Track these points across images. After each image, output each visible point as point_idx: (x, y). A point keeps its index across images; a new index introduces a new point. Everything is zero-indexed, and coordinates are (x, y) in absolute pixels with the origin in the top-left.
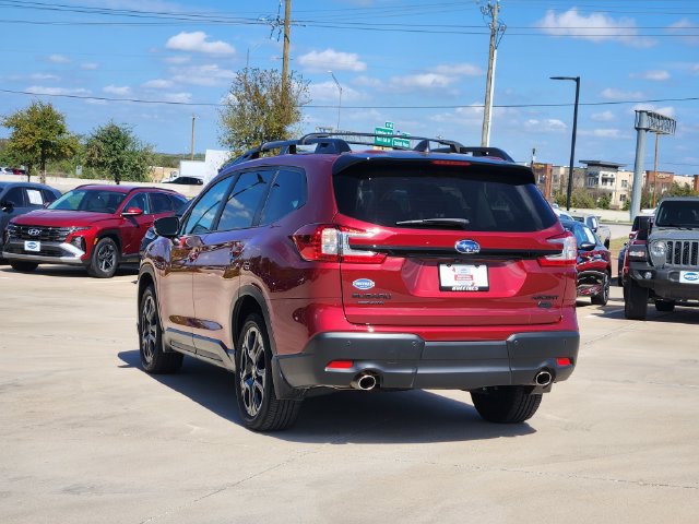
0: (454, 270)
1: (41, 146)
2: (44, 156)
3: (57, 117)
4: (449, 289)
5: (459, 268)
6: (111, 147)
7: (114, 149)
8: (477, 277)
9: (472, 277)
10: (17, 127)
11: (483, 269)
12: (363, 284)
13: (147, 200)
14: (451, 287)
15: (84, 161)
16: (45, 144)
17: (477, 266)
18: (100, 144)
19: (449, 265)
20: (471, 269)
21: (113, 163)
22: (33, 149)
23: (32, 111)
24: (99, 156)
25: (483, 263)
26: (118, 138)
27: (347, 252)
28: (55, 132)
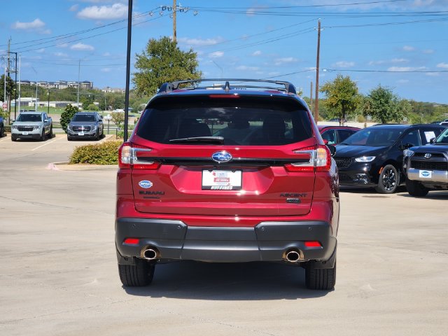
0: (214, 174)
1: (342, 103)
2: (344, 110)
3: (352, 85)
4: (208, 188)
5: (218, 173)
6: (379, 102)
7: (381, 103)
8: (233, 179)
9: (229, 179)
10: (327, 91)
11: (238, 173)
12: (146, 184)
13: (335, 134)
14: (211, 187)
15: (361, 112)
16: (344, 102)
17: (234, 171)
18: (371, 100)
19: (210, 171)
20: (229, 174)
21: (380, 112)
22: (337, 105)
23: (337, 82)
24: (371, 108)
25: (238, 170)
26: (383, 96)
27: (136, 162)
28: (350, 94)
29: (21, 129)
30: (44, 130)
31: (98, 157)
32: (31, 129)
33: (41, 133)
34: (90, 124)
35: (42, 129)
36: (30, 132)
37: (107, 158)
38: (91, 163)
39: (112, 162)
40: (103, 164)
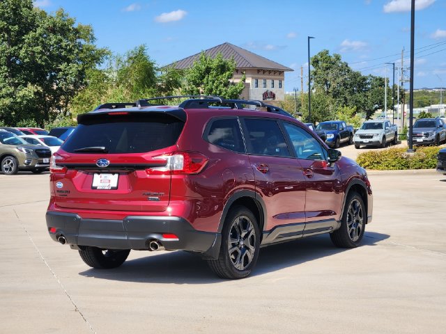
20: (110, 176)
29: (362, 137)
30: (384, 137)
31: (378, 163)
32: (372, 137)
33: (381, 140)
34: (430, 130)
35: (382, 136)
36: (371, 140)
37: (386, 163)
38: (371, 169)
39: (392, 168)
40: (382, 170)
